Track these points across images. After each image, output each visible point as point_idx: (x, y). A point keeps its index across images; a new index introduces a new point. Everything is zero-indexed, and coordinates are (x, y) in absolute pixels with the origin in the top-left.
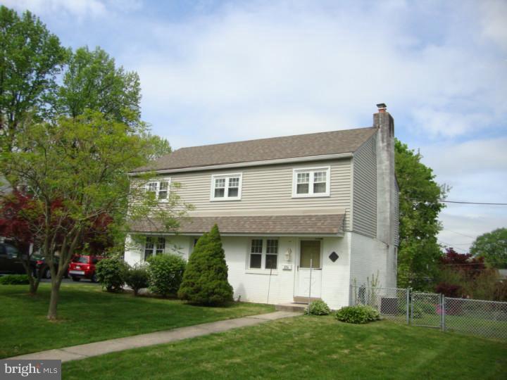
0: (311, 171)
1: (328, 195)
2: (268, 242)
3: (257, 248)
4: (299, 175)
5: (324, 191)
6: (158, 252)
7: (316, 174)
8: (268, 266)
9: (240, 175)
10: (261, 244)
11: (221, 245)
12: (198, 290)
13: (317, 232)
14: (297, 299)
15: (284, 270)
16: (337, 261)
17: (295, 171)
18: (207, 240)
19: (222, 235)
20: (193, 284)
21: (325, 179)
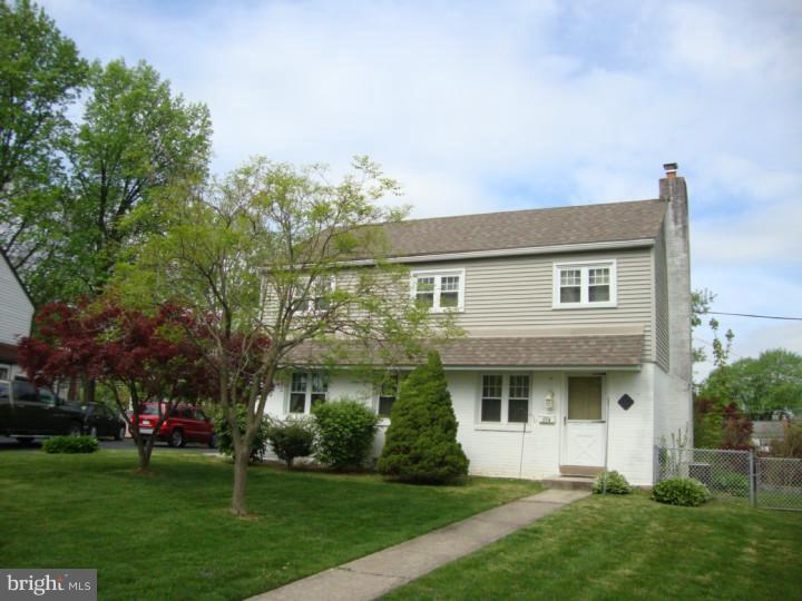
0: (584, 266)
1: (615, 306)
2: (512, 378)
3: (492, 389)
4: (563, 273)
5: (607, 299)
6: (314, 398)
7: (591, 272)
8: (511, 419)
9: (461, 272)
10: (500, 382)
11: (446, 385)
12: (417, 459)
13: (604, 363)
14: (565, 470)
15: (542, 423)
16: (632, 407)
17: (556, 268)
18: (425, 376)
19: (445, 368)
20: (407, 450)
21: (607, 280)
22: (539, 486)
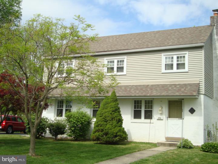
0: (175, 55)
1: (187, 71)
2: (146, 101)
3: (138, 106)
4: (166, 58)
5: (184, 68)
6: (66, 110)
7: (178, 58)
8: (146, 118)
9: (125, 58)
10: (141, 103)
11: (118, 104)
13: (182, 95)
14: (167, 139)
15: (158, 120)
16: (194, 113)
17: (163, 56)
18: (109, 101)
19: (118, 98)
20: (102, 130)
21: (184, 60)
22: (156, 145)
